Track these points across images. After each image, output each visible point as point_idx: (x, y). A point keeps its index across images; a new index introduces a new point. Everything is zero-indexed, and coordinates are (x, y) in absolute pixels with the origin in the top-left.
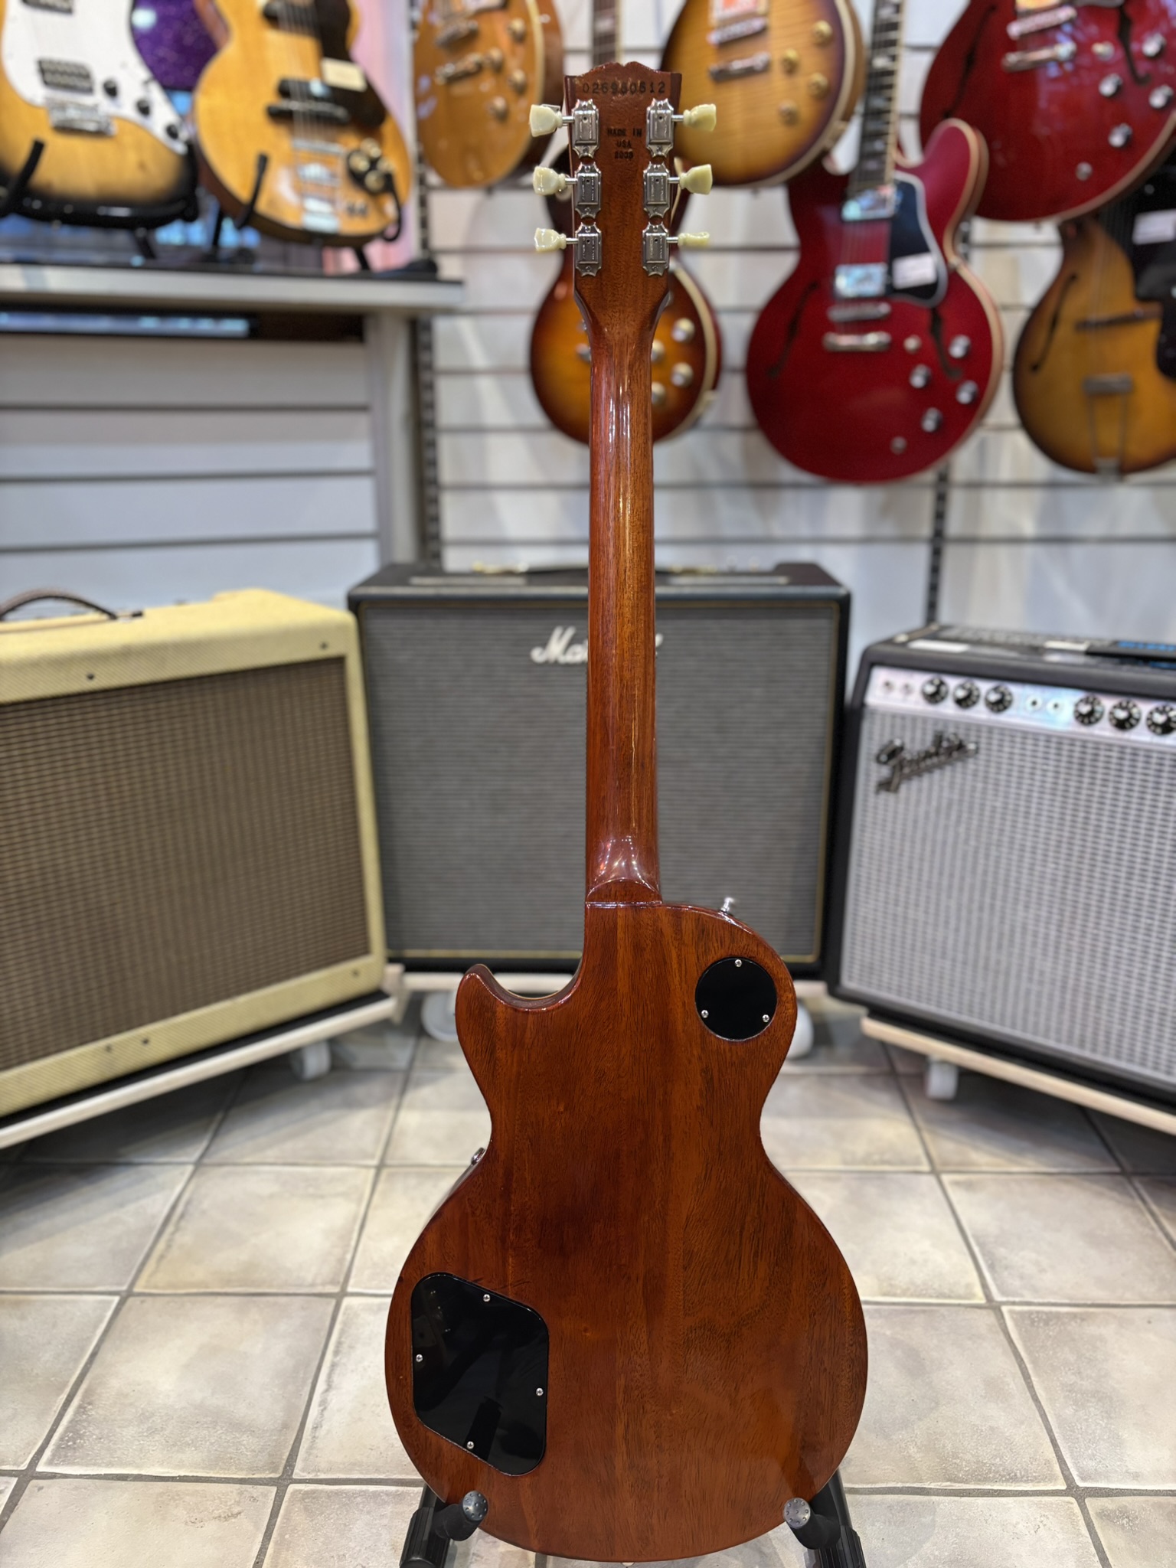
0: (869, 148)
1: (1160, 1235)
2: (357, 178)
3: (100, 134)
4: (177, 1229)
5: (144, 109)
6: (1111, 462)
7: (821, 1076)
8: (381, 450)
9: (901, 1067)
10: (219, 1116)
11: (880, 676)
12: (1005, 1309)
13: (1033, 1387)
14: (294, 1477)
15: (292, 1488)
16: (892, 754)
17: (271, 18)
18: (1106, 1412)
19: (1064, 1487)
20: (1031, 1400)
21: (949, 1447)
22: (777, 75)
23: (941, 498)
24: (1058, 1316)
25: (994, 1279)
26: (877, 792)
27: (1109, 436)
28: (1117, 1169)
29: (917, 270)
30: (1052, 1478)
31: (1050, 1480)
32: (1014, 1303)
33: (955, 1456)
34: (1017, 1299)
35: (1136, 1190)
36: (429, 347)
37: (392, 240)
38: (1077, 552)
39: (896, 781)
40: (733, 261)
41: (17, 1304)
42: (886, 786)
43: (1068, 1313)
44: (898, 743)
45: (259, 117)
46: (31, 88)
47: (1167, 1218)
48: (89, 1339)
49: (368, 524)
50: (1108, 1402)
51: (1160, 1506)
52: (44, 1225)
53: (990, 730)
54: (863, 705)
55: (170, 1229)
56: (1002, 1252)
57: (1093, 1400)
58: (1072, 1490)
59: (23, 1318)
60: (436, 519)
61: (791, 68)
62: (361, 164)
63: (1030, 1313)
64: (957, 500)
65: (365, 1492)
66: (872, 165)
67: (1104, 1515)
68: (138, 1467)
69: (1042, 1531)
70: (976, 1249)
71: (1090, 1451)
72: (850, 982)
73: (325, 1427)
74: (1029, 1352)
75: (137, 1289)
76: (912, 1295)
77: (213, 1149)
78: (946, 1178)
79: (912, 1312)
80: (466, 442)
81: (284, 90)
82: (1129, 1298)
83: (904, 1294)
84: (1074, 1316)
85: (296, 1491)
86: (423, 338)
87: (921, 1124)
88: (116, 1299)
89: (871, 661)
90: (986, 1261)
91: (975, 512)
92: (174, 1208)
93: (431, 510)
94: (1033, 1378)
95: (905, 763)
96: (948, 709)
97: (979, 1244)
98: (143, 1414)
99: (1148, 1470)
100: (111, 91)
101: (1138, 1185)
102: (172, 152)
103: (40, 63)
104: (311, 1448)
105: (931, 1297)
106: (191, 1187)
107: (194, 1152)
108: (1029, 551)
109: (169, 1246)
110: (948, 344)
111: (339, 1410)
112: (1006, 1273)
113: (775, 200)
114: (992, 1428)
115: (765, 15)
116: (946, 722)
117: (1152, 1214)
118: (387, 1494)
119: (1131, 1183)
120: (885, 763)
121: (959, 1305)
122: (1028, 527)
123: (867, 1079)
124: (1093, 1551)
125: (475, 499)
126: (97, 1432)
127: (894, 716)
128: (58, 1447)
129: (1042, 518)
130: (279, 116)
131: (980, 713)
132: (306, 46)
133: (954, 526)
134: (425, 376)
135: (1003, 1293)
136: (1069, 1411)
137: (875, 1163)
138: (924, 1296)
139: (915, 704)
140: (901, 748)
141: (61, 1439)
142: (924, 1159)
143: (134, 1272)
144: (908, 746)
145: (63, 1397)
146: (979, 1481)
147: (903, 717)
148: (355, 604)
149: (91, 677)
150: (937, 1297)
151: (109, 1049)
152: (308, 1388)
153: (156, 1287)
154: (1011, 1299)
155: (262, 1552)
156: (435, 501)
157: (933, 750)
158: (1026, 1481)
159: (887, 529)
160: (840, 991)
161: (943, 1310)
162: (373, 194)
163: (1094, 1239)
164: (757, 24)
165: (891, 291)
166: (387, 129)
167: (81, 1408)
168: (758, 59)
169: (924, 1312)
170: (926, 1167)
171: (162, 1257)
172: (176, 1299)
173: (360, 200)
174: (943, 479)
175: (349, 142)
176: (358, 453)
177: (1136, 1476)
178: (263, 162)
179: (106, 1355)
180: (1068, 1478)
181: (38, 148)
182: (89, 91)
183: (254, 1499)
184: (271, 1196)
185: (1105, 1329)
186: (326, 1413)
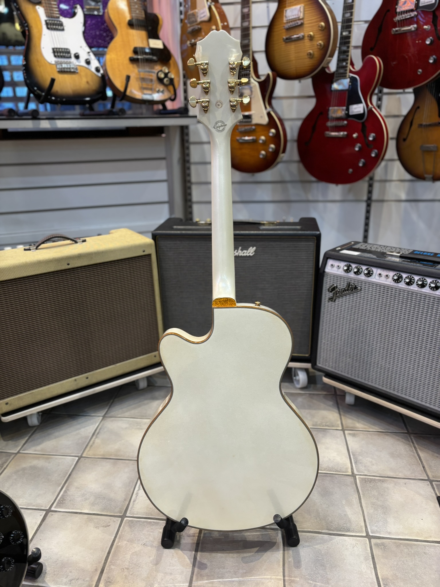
0: (340, 65)
1: (416, 455)
2: (160, 80)
3: (74, 73)
4: (96, 437)
5: (88, 62)
6: (431, 176)
7: (310, 394)
8: (170, 173)
9: (338, 393)
10: (112, 401)
11: (330, 262)
12: (357, 477)
13: (361, 502)
14: (127, 515)
15: (126, 519)
16: (333, 289)
17: (131, 24)
18: (384, 512)
19: (365, 535)
20: (360, 507)
21: (330, 519)
22: (307, 40)
23: (371, 186)
24: (375, 480)
25: (356, 467)
26: (328, 302)
27: (430, 167)
28: (406, 432)
29: (357, 109)
30: (362, 532)
31: (361, 533)
32: (361, 475)
33: (331, 522)
34: (362, 474)
35: (411, 439)
36: (187, 134)
37: (173, 100)
38: (422, 205)
39: (334, 298)
40: (295, 101)
41: (48, 458)
42: (331, 299)
43: (378, 479)
44: (335, 285)
45: (127, 61)
46: (50, 58)
47: (420, 449)
48: (69, 470)
49: (166, 198)
50: (386, 509)
51: (395, 543)
52: (57, 434)
53: (366, 283)
54: (324, 272)
55: (94, 437)
56: (360, 458)
57: (381, 508)
58: (368, 536)
59: (49, 463)
60: (190, 194)
61: (311, 38)
62: (162, 76)
63: (365, 478)
64: (376, 186)
65: (147, 521)
66: (342, 71)
67: (377, 545)
68: (81, 510)
69: (355, 548)
70: (352, 456)
71: (376, 524)
72: (320, 364)
73: (137, 501)
74: (362, 491)
75: (84, 456)
76: (327, 471)
77: (109, 412)
78: (346, 432)
79: (326, 476)
80: (200, 167)
81: (136, 51)
82: (401, 475)
83: (325, 470)
84: (380, 480)
85: (127, 520)
86: (185, 131)
87: (342, 413)
88: (77, 458)
89: (327, 257)
90: (354, 461)
91: (383, 191)
92: (96, 430)
93: (188, 191)
94: (362, 500)
95: (337, 292)
96: (352, 275)
97: (353, 455)
98: (83, 494)
99: (394, 531)
100: (77, 57)
101: (412, 438)
102: (97, 76)
103: (53, 49)
104: (132, 507)
105: (334, 471)
106: (101, 424)
107: (102, 413)
108: (403, 204)
109: (94, 443)
110: (368, 136)
111: (142, 496)
112: (360, 465)
113: (308, 82)
114: (345, 515)
115: (302, 19)
116: (351, 279)
117: (415, 448)
118: (154, 522)
119: (410, 436)
120: (331, 292)
121: (342, 475)
122: (403, 197)
123: (325, 397)
124: (370, 555)
125: (203, 187)
126: (69, 499)
127: (334, 276)
128: (58, 503)
129: (408, 194)
130: (133, 60)
131: (362, 277)
132: (143, 34)
133: (375, 196)
134: (186, 145)
135: (358, 471)
136: (372, 511)
137: (323, 426)
138: (331, 471)
139: (341, 272)
140: (337, 287)
141: (59, 500)
142: (340, 425)
143: (83, 450)
144: (338, 286)
145: (60, 488)
146: (338, 531)
147: (337, 276)
148: (155, 237)
149: (68, 264)
150: (336, 472)
151: (75, 380)
152: (132, 489)
153: (89, 455)
154: (360, 474)
155: (115, 537)
156: (190, 188)
157: (346, 288)
158: (353, 532)
159: (351, 197)
160: (316, 367)
161: (337, 476)
162: (166, 86)
163: (392, 455)
164: (299, 22)
165: (348, 116)
166: (171, 62)
167: (65, 492)
168: (301, 35)
169: (330, 476)
170: (340, 428)
171: (91, 446)
172: (95, 459)
173: (161, 88)
174: (371, 179)
175: (158, 68)
176: (162, 174)
177: (390, 533)
178: (128, 78)
179: (74, 475)
180: (367, 532)
181: (53, 81)
182: (70, 57)
183: (114, 521)
184: (126, 428)
185: (389, 485)
186: (137, 497)
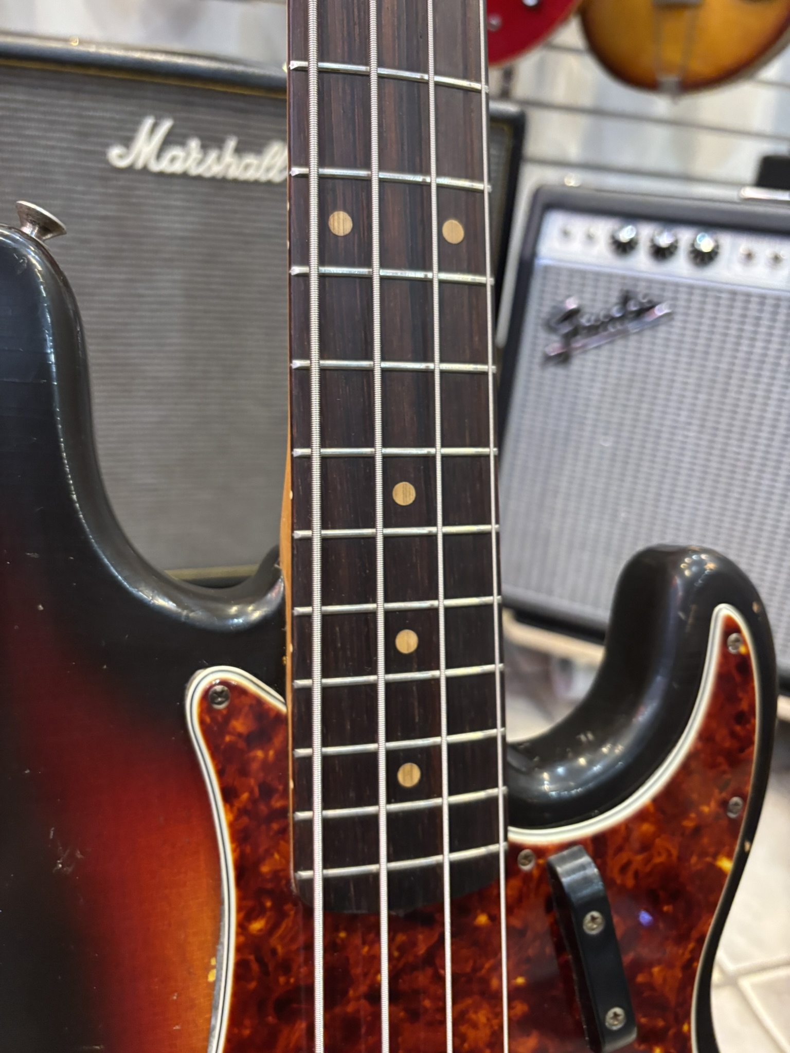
6: (670, 79)
11: (555, 222)
16: (566, 319)
26: (545, 368)
27: (672, 53)
39: (567, 353)
42: (554, 359)
44: (574, 305)
53: (691, 287)
89: (544, 204)
95: (581, 329)
96: (641, 261)
116: (637, 279)
120: (556, 331)
122: (575, 153)
127: (572, 273)
131: (680, 267)
139: (600, 256)
140: (578, 312)
144: (587, 310)
147: (583, 274)
157: (616, 312)
